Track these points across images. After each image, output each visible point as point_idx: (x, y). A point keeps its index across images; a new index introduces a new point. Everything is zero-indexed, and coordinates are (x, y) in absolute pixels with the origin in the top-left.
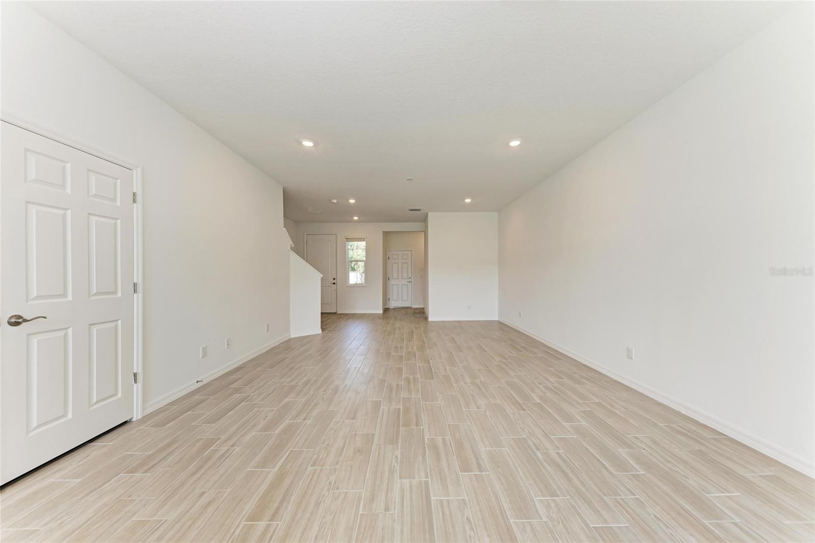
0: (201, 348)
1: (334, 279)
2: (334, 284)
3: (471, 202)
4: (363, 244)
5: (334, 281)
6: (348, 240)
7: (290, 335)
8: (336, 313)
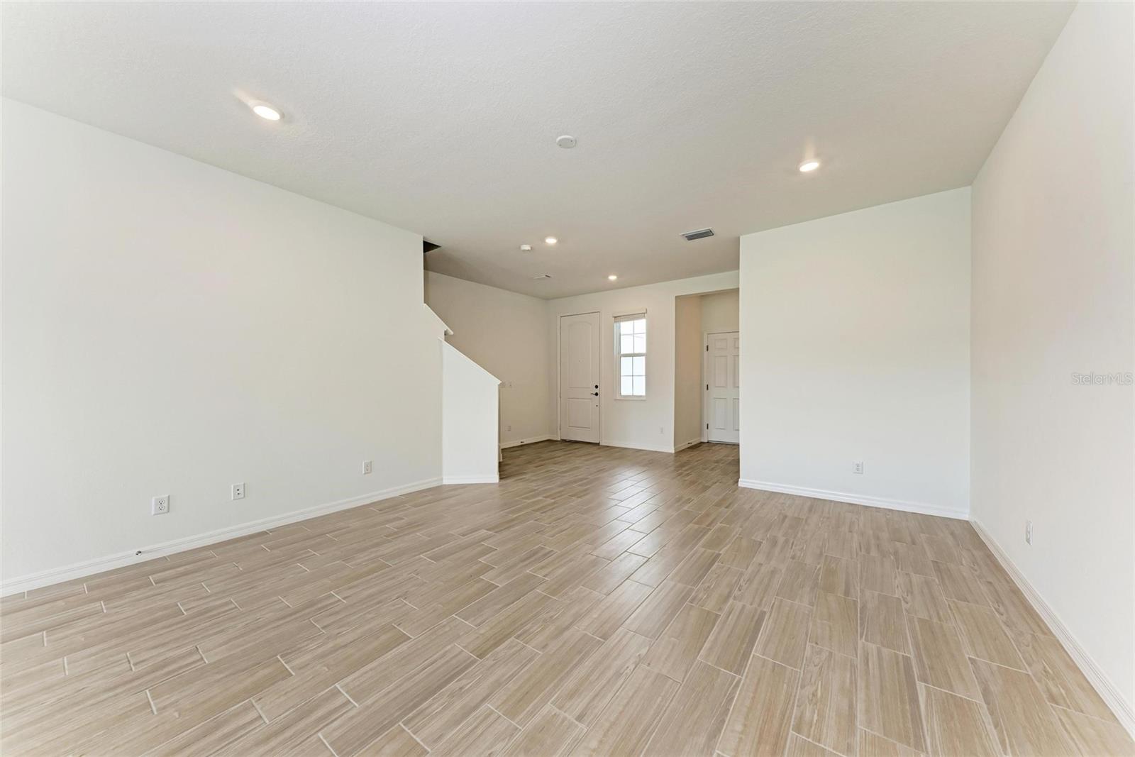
0: (153, 500)
1: (597, 387)
2: (597, 394)
3: (820, 170)
4: (641, 324)
5: (597, 391)
6: (618, 318)
7: (442, 479)
8: (598, 444)
